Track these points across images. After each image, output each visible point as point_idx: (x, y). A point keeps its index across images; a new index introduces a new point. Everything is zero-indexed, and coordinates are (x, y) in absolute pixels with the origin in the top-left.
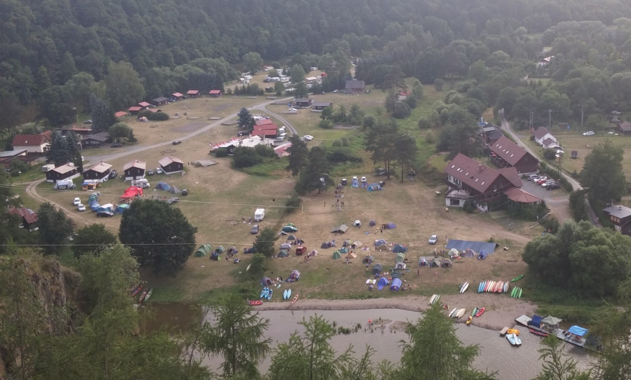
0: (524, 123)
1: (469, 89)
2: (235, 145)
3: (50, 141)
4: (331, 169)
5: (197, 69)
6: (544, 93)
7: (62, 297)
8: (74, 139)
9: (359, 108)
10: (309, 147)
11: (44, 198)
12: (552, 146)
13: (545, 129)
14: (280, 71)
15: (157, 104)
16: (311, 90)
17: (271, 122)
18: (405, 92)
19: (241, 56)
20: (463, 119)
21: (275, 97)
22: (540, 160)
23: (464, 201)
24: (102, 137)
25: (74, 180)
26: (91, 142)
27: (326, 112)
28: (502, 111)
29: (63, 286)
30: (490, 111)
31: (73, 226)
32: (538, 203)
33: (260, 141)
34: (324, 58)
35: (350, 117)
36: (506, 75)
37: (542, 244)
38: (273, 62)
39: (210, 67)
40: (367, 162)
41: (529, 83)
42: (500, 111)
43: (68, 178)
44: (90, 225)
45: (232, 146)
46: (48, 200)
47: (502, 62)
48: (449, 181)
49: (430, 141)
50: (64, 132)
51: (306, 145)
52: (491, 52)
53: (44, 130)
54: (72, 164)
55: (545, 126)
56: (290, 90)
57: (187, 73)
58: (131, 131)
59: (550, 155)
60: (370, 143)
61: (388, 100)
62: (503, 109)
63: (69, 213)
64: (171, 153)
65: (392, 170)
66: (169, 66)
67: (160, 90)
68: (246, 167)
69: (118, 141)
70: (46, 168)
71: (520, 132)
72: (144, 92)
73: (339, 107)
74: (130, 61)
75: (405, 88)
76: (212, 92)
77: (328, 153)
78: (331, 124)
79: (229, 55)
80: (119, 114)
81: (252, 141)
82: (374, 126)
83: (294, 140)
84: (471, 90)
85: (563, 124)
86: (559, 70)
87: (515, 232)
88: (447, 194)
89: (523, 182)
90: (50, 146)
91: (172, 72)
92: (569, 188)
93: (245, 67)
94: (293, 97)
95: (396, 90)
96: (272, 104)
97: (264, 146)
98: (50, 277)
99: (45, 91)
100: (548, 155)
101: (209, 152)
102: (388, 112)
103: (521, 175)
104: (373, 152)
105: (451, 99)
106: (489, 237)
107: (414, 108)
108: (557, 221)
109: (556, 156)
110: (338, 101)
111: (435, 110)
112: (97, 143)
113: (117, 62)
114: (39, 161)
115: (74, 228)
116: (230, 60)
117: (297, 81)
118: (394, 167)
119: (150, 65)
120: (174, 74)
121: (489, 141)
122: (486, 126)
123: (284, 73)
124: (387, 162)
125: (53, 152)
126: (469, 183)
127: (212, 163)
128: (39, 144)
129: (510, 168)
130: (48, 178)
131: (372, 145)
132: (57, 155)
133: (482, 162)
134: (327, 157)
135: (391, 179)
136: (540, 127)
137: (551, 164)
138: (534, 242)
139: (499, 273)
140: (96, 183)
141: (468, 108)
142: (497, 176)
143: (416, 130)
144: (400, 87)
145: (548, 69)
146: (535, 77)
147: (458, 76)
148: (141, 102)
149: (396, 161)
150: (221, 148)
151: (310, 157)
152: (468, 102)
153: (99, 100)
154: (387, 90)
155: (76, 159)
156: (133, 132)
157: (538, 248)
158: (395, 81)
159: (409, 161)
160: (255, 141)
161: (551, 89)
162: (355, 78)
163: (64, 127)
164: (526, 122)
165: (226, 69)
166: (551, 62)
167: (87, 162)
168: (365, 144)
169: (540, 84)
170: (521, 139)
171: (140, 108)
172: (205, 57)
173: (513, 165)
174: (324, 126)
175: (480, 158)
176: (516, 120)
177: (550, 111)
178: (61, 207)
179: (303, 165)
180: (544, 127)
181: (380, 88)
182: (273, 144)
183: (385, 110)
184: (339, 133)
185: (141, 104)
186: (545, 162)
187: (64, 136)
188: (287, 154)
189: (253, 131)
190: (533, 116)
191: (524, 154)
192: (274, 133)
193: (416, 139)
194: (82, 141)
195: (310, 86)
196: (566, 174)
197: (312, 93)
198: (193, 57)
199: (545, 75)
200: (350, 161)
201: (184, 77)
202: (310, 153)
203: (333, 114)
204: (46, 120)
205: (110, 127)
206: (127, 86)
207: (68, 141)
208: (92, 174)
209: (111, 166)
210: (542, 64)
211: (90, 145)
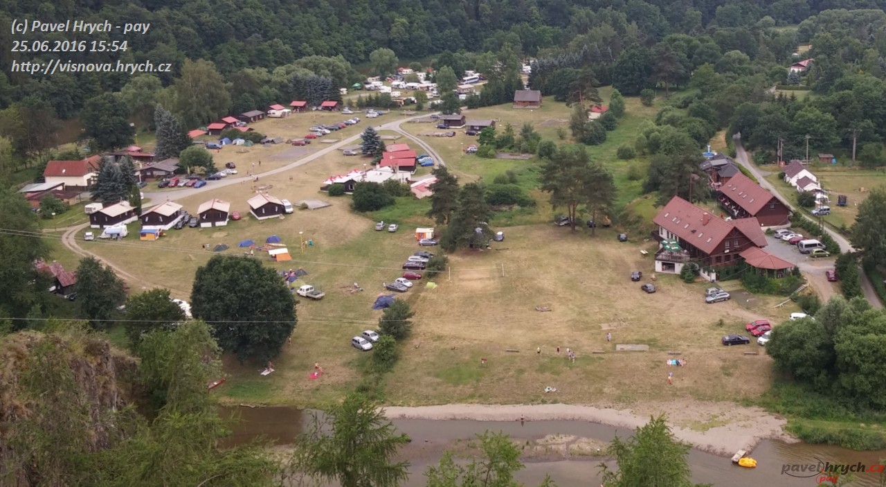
0: (770, 154)
1: (690, 105)
2: (356, 180)
3: (97, 170)
4: (492, 217)
5: (306, 71)
6: (799, 112)
7: (111, 393)
8: (130, 168)
9: (533, 129)
10: (461, 184)
11: (86, 251)
12: (809, 188)
13: (801, 163)
14: (422, 75)
15: (248, 120)
16: (465, 103)
17: (408, 148)
18: (599, 108)
19: (367, 53)
20: (682, 147)
21: (414, 112)
22: (793, 208)
23: (682, 265)
24: (170, 165)
25: (128, 225)
26: (156, 173)
27: (485, 134)
28: (738, 135)
29: (114, 376)
30: (721, 136)
31: (126, 290)
32: (789, 270)
33: (392, 175)
34: (485, 57)
35: (520, 142)
36: (745, 85)
37: (796, 330)
38: (413, 63)
39: (323, 69)
40: (544, 207)
41: (777, 97)
42: (734, 136)
43: (121, 223)
44: (150, 291)
45: (352, 181)
46: (91, 254)
47: (738, 66)
48: (660, 235)
49: (632, 178)
50: (117, 158)
51: (456, 180)
52: (723, 52)
53: (89, 155)
54: (126, 203)
55: (800, 159)
56: (435, 102)
57: (291, 76)
58: (211, 158)
59: (807, 201)
60: (548, 179)
61: (574, 118)
62: (739, 134)
63: (119, 273)
64: (266, 189)
65: (578, 219)
66: (266, 67)
67: (252, 99)
68: (372, 211)
69: (192, 172)
70: (90, 209)
71: (763, 166)
72: (230, 103)
73: (505, 128)
74: (212, 59)
75: (598, 101)
76: (326, 104)
77: (488, 193)
78: (492, 152)
79: (351, 51)
80: (194, 134)
81: (381, 174)
82: (553, 155)
83: (441, 173)
84: (693, 105)
85: (827, 156)
86: (821, 78)
87: (755, 312)
88: (657, 255)
89: (769, 239)
90: (96, 177)
91: (269, 75)
92: (834, 249)
93: (373, 70)
94: (439, 113)
95: (587, 104)
96: (409, 122)
97: (397, 181)
98: (95, 364)
99: (92, 99)
100: (804, 201)
101: (319, 190)
102: (574, 135)
103: (764, 229)
104: (552, 192)
105: (664, 118)
106: (717, 320)
107: (611, 130)
108: (816, 297)
109: (815, 203)
110: (502, 118)
111: (641, 134)
112: (163, 173)
113: (194, 60)
114: (80, 199)
115: (127, 292)
116: (351, 59)
117: (446, 90)
118: (582, 214)
119: (241, 65)
120: (274, 78)
121: (718, 179)
122: (713, 158)
123: (427, 79)
124: (572, 209)
125: (101, 186)
126: (690, 239)
127: (323, 205)
128: (80, 175)
129: (749, 219)
130: (93, 222)
131: (550, 183)
132: (107, 189)
133: (708, 209)
134: (486, 198)
135: (577, 231)
136: (792, 161)
137: (809, 214)
138: (783, 326)
139: (731, 371)
140: (160, 230)
141: (689, 131)
142: (729, 230)
143: (613, 161)
144: (593, 100)
145: (805, 77)
146: (786, 89)
147: (676, 86)
148: (225, 117)
149: (585, 205)
150: (335, 183)
151: (463, 198)
152: (689, 122)
153: (168, 113)
154: (573, 104)
155: (132, 196)
156: (213, 159)
157: (789, 335)
158: (585, 91)
159: (603, 205)
160: (384, 173)
161: (810, 106)
162: (528, 86)
163: (118, 151)
164: (773, 152)
165: (345, 72)
166: (809, 69)
167: (148, 200)
168: (540, 180)
169: (793, 98)
170: (765, 177)
171: (224, 125)
172: (317, 55)
173: (753, 214)
174: (482, 154)
175: (705, 203)
176: (759, 150)
177: (808, 137)
178: (110, 264)
179: (451, 209)
180: (798, 161)
181: (563, 101)
182: (409, 179)
183: (570, 132)
184: (504, 164)
185: (225, 119)
186: (800, 211)
187: (117, 164)
188: (429, 193)
189: (382, 160)
190: (782, 145)
191: (769, 198)
192: (411, 162)
193: (614, 175)
194: (142, 171)
195: (463, 97)
196: (830, 229)
197: (466, 107)
198: (300, 54)
199: (801, 85)
200: (519, 205)
201: (286, 81)
202: (462, 193)
203: (496, 136)
204: (93, 140)
205: (182, 152)
206: (207, 95)
207: (123, 170)
208: (155, 218)
209: (181, 206)
210: (796, 70)
211: (152, 176)
